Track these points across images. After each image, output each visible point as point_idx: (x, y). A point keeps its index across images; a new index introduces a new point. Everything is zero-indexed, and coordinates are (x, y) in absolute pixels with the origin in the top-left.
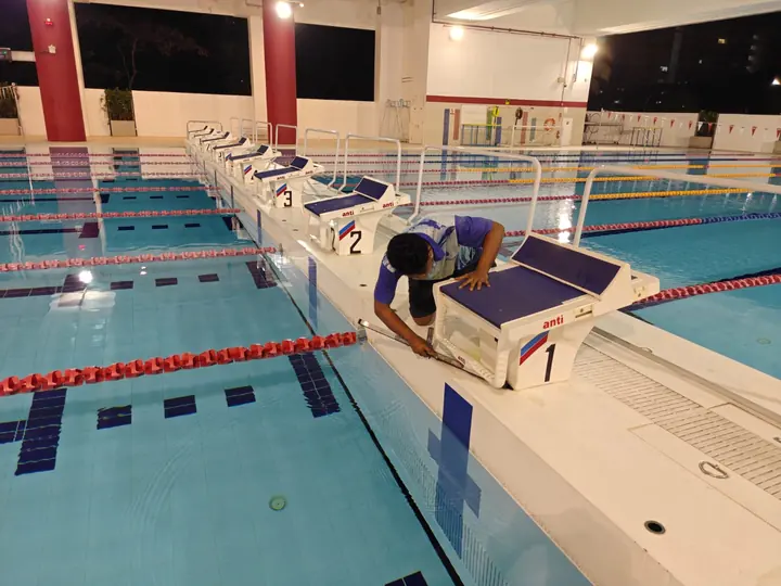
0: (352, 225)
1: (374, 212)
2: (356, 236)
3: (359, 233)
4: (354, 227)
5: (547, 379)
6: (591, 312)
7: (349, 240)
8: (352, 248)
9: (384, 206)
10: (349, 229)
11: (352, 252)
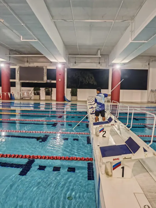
0: (103, 129)
1: (108, 126)
2: (104, 132)
3: (105, 131)
4: (104, 130)
5: (123, 176)
6: (131, 158)
7: (102, 133)
8: (103, 135)
9: (111, 125)
10: (102, 130)
11: (103, 136)
